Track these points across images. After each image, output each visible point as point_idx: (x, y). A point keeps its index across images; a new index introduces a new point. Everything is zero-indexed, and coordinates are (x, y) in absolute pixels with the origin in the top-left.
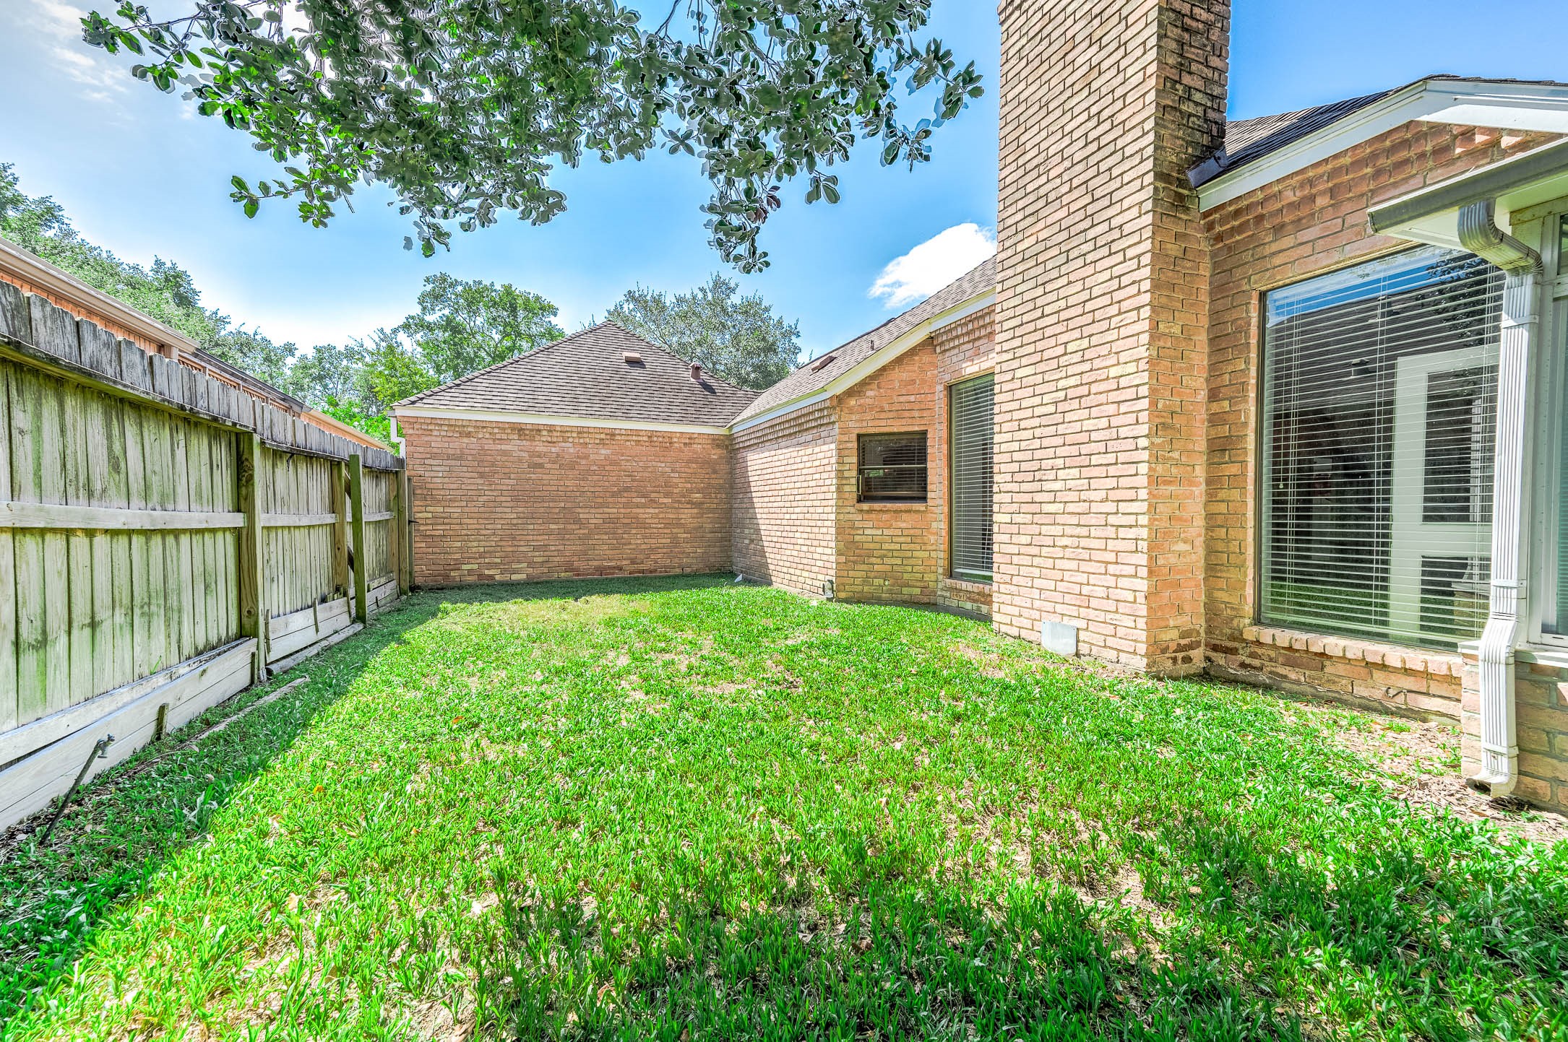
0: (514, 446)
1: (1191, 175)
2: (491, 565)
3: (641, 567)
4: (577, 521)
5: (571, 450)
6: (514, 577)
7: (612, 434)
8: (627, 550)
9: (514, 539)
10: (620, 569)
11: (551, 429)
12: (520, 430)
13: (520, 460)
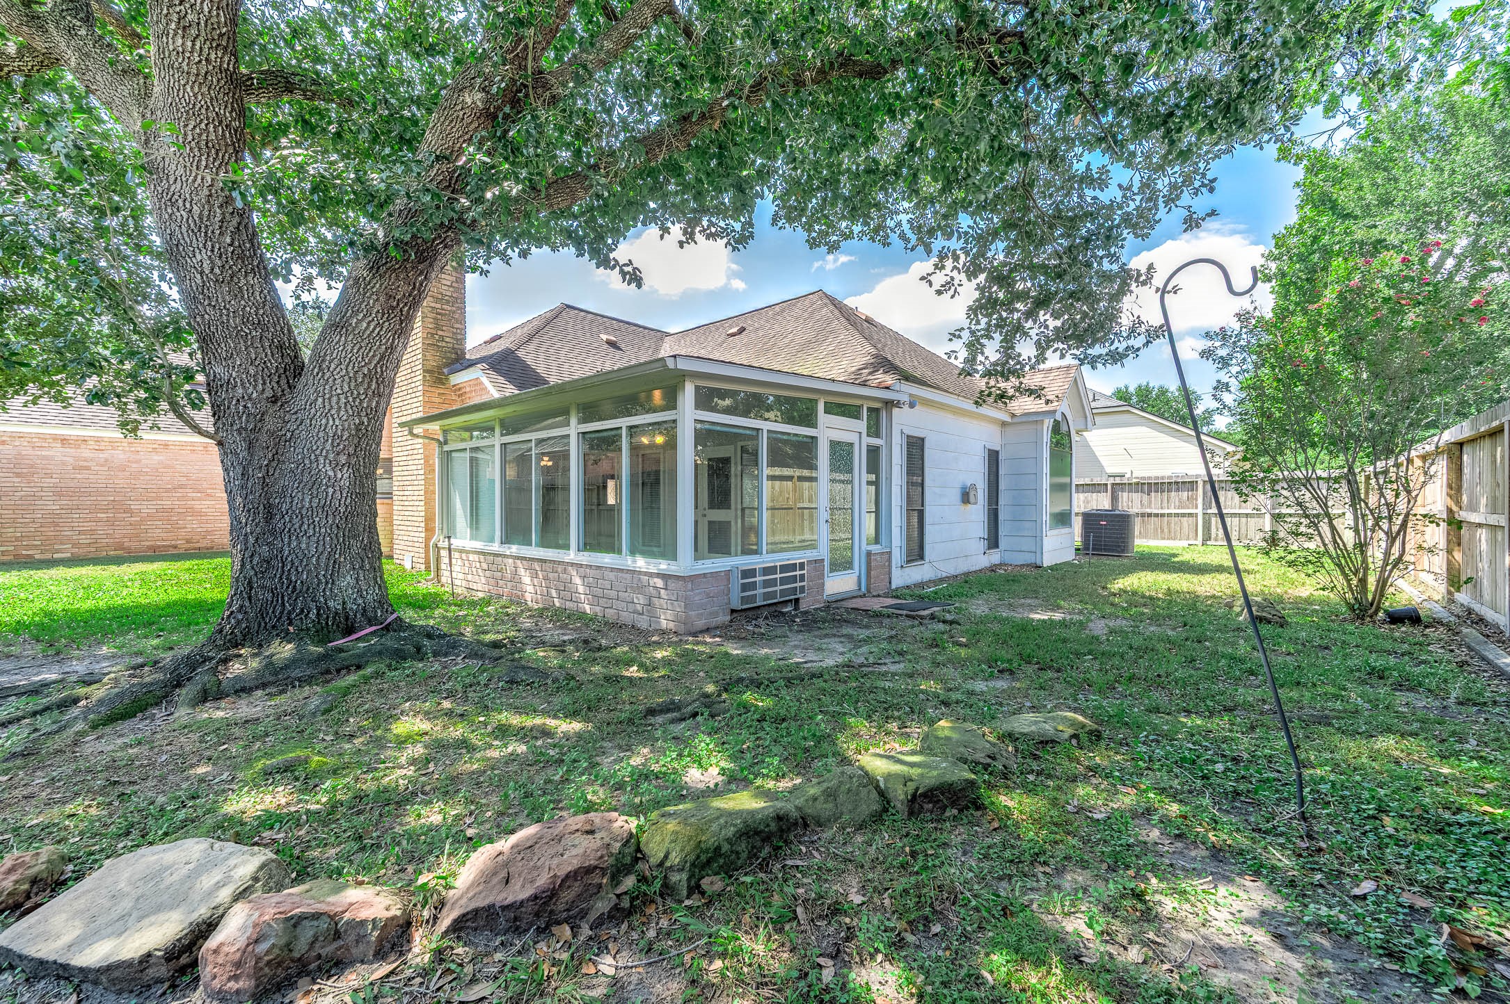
0: (57, 452)
1: (445, 370)
2: (28, 547)
3: (197, 545)
4: (129, 511)
5: (122, 456)
6: (55, 556)
7: (166, 445)
8: (182, 533)
9: (57, 525)
10: (175, 547)
11: (98, 440)
12: (64, 441)
13: (64, 463)
